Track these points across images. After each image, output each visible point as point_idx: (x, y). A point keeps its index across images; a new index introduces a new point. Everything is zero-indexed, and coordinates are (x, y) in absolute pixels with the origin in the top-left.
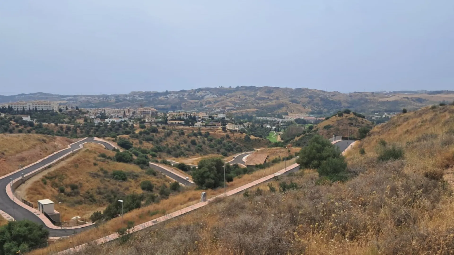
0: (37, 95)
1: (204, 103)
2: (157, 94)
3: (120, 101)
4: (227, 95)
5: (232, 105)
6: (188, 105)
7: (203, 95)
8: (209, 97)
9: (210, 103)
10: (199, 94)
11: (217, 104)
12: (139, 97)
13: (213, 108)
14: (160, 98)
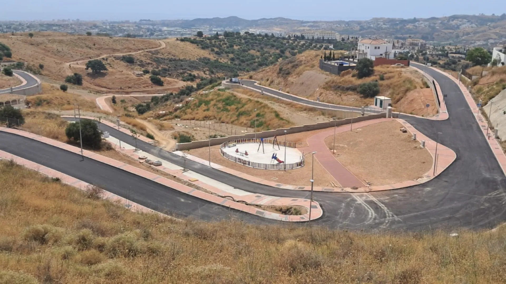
0: (277, 20)
1: (461, 34)
2: (403, 22)
3: (364, 29)
4: (489, 26)
5: (497, 37)
6: (442, 35)
7: (459, 24)
8: (466, 27)
9: (468, 34)
10: (454, 23)
11: (478, 35)
12: (384, 24)
13: (472, 40)
14: (407, 26)
